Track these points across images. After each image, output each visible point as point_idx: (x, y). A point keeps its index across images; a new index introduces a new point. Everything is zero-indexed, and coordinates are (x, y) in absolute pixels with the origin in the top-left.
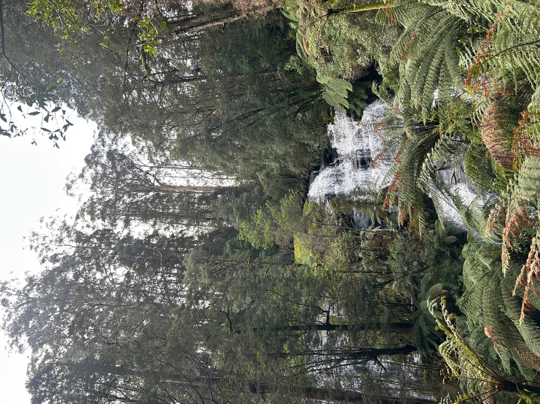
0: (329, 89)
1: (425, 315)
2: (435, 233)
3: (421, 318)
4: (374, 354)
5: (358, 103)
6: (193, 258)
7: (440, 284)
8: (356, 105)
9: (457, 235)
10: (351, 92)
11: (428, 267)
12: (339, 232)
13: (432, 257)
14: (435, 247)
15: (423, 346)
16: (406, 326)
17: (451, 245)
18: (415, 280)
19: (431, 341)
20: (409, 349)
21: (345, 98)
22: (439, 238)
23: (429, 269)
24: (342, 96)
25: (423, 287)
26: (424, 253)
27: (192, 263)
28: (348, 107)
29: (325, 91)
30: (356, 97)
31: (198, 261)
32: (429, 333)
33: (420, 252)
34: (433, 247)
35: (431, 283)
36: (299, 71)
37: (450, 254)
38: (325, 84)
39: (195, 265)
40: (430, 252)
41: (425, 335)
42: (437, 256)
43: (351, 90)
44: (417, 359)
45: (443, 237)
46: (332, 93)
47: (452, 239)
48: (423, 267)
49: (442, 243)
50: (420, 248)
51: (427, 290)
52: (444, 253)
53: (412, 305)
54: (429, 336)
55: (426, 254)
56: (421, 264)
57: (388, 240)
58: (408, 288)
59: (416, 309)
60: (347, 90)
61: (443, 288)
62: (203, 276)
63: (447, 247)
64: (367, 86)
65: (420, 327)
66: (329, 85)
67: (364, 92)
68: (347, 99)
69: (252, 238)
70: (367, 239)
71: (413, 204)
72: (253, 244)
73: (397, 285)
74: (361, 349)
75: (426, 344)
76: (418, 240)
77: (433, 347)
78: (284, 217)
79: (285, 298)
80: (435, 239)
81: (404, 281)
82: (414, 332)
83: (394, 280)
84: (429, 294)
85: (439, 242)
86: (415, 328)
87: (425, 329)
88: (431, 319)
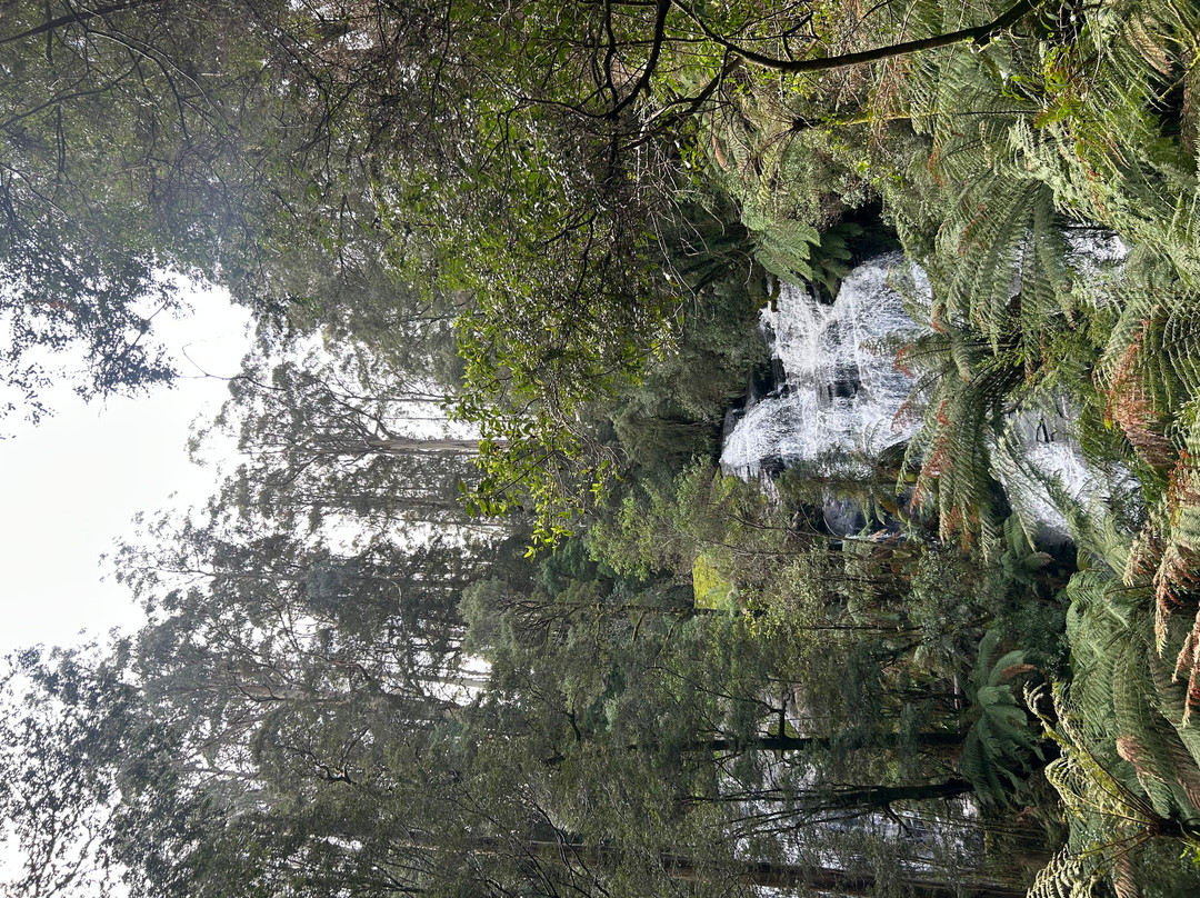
0: (770, 240)
1: (988, 716)
2: (1004, 545)
3: (981, 724)
4: (882, 799)
5: (832, 269)
6: (481, 597)
7: (1019, 653)
8: (826, 273)
9: (1050, 550)
10: (818, 247)
11: (991, 617)
12: (800, 540)
13: (1000, 596)
14: (1006, 574)
15: (987, 782)
16: (947, 742)
17: (1039, 571)
18: (963, 645)
19: (1004, 771)
20: (954, 788)
21: (804, 259)
22: (1014, 556)
23: (996, 621)
24: (798, 255)
25: (982, 659)
26: (982, 587)
27: (479, 609)
28: (810, 279)
29: (761, 243)
30: (827, 255)
31: (490, 605)
32: (998, 752)
33: (972, 585)
34: (1002, 575)
35: (999, 652)
36: (707, 205)
37: (1039, 590)
38: (761, 232)
39: (486, 614)
40: (995, 586)
41: (991, 757)
42: (1009, 595)
43: (817, 242)
44: (969, 809)
45: (1022, 553)
46: (776, 249)
47: (1043, 558)
48: (980, 616)
49: (1021, 567)
50: (973, 577)
51: (991, 664)
52: (1024, 586)
53: (956, 696)
54: (998, 759)
55: (983, 589)
56: (976, 610)
57: (904, 560)
58: (947, 660)
59: (966, 704)
60: (808, 242)
61: (1026, 661)
62: (504, 636)
63: (1031, 576)
64: (849, 232)
65: (979, 742)
66: (769, 233)
67: (842, 245)
68: (809, 262)
69: (616, 560)
70: (860, 558)
71: (970, 498)
72: (616, 569)
73: (923, 654)
74: (855, 788)
75: (994, 777)
76: (967, 559)
77: (1007, 783)
78: (683, 513)
79: (693, 682)
80: (1005, 558)
81: (939, 645)
82: (966, 751)
83: (917, 644)
84: (995, 674)
85: (1015, 565)
86: (969, 744)
87: (991, 746)
88: (1001, 725)
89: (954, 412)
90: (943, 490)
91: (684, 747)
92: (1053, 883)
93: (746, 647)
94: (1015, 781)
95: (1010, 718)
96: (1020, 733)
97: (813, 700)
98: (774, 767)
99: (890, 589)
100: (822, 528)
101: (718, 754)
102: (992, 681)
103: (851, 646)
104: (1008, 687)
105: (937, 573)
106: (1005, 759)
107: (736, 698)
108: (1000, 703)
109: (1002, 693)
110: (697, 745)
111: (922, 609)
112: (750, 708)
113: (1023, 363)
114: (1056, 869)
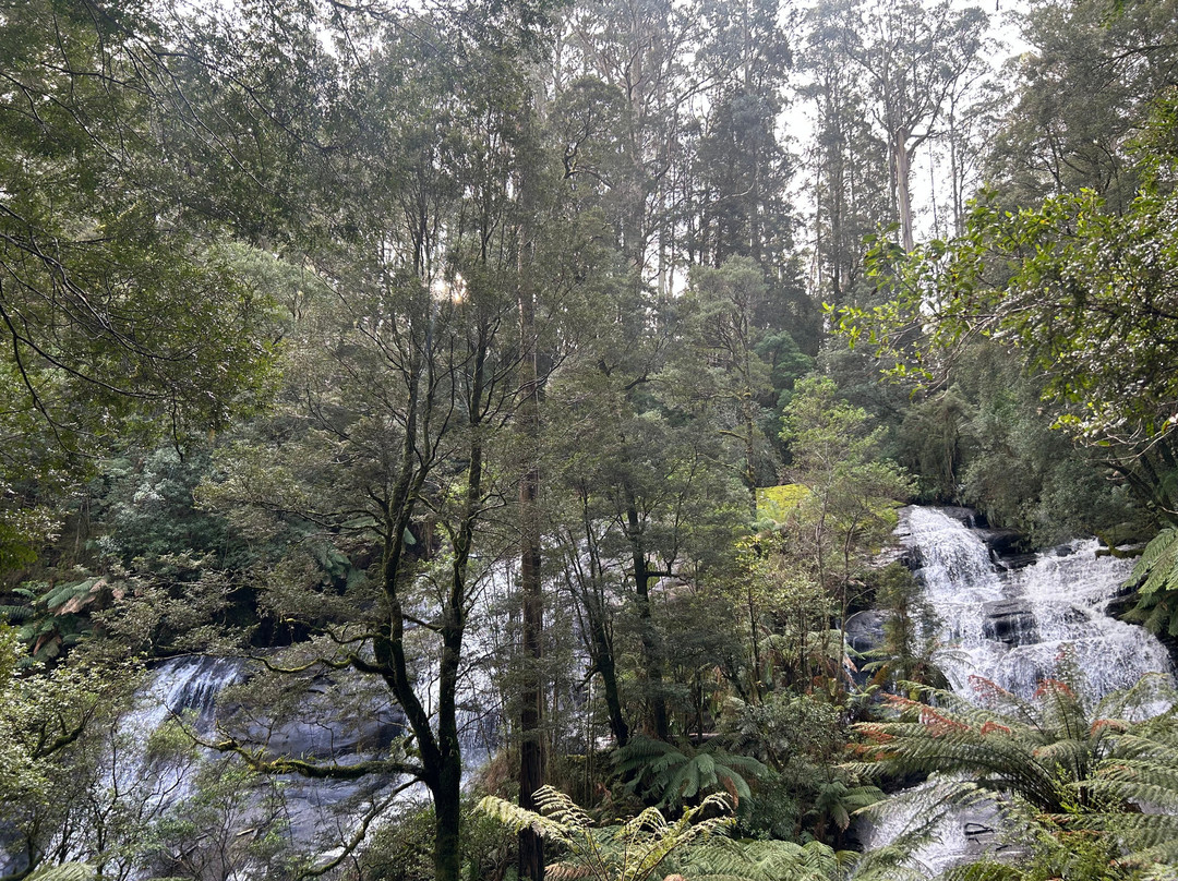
1: (686, 762)
2: (852, 785)
3: (680, 756)
4: (604, 665)
5: (1155, 614)
6: (747, 276)
7: (749, 794)
8: (1150, 608)
9: (852, 829)
11: (780, 770)
12: (836, 588)
13: (801, 780)
14: (823, 786)
15: (629, 758)
16: (660, 726)
17: (829, 817)
18: (749, 743)
19: (640, 775)
20: (620, 730)
21: (1165, 583)
22: (842, 794)
23: (776, 774)
24: (1171, 576)
25: (739, 759)
26: (808, 762)
27: (735, 276)
28: (1142, 590)
31: (739, 286)
32: (656, 769)
33: (809, 753)
34: (822, 782)
35: (748, 776)
37: (810, 815)
39: (730, 284)
40: (811, 775)
41: (651, 764)
42: (803, 788)
44: (603, 743)
45: (846, 802)
47: (844, 822)
48: (780, 759)
49: (832, 800)
50: (817, 754)
51: (734, 767)
52: (813, 802)
53: (700, 735)
54: (649, 769)
55: (806, 767)
56: (785, 756)
57: (828, 689)
58: (733, 727)
59: (696, 743)
61: (741, 799)
62: (711, 305)
63: (824, 809)
65: (662, 754)
68: (1162, 589)
69: (799, 406)
70: (825, 647)
71: (901, 753)
72: (788, 408)
73: (737, 705)
74: (610, 641)
75: (634, 765)
76: (835, 750)
77: (630, 776)
78: (854, 470)
79: (686, 491)
80: (839, 786)
81: (747, 721)
82: (653, 741)
83: (746, 700)
84: (726, 771)
85: (834, 794)
86: (662, 745)
87: (660, 764)
88: (680, 773)
89: (997, 740)
90: (908, 727)
91: (628, 486)
92: (562, 808)
93: (724, 538)
94: (633, 783)
95: (688, 782)
96: (675, 790)
97: (683, 603)
98: (620, 567)
99: (797, 674)
100: (852, 609)
101: (625, 516)
102: (719, 767)
103: (738, 636)
104: (716, 782)
105: (818, 720)
106: (651, 775)
107: (677, 529)
108: (700, 774)
109: (709, 776)
110: (631, 497)
111: (778, 705)
112: (670, 544)
113: (1063, 811)
114: (574, 811)
